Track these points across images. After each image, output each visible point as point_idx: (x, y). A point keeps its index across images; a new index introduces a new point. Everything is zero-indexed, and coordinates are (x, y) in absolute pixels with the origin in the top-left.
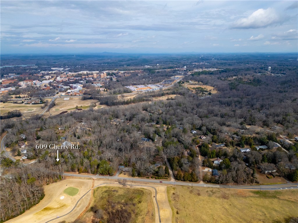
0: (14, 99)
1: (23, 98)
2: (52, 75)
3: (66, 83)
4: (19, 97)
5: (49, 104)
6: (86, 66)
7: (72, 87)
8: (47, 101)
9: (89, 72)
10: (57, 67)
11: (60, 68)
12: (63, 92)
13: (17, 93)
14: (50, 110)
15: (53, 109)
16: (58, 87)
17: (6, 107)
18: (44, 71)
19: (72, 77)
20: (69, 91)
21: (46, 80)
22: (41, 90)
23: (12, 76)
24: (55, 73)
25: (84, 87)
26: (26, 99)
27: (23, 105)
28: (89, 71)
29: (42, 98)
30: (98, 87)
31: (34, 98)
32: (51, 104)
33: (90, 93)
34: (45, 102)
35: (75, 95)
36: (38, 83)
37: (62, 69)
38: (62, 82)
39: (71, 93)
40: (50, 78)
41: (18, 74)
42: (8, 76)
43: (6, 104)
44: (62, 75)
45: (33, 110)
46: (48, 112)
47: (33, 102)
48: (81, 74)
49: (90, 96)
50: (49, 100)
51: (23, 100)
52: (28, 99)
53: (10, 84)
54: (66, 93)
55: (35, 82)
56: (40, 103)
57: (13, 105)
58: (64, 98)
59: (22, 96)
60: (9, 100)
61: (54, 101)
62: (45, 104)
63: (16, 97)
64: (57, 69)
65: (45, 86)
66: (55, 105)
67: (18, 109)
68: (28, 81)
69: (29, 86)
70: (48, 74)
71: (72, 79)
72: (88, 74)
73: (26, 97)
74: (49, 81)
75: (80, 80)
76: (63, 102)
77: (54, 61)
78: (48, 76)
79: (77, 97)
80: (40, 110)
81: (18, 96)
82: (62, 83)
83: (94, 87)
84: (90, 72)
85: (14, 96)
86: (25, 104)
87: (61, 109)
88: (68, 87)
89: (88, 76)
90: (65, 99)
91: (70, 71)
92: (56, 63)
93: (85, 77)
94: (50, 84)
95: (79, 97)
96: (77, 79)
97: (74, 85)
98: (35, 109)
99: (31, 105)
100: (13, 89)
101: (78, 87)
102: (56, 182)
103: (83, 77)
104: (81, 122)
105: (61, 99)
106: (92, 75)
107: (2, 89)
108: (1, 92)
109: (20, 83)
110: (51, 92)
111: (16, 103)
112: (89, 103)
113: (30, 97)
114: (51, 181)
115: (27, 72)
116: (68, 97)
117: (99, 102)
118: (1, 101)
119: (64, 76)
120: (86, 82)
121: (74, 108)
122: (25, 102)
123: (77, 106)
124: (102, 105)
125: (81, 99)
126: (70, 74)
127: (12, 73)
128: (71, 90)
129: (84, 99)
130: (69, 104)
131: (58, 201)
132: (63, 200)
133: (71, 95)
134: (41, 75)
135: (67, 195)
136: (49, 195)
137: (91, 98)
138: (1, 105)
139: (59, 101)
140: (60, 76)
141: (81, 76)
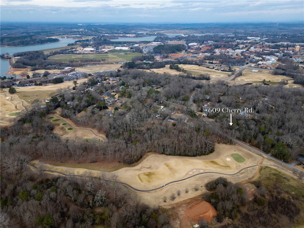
0: (207, 64)
1: (215, 64)
2: (247, 44)
3: (258, 54)
4: (212, 63)
5: (236, 73)
6: (288, 37)
7: (264, 59)
8: (235, 70)
9: (290, 43)
10: (253, 36)
11: (257, 38)
12: (253, 63)
13: (211, 58)
14: (236, 79)
15: (239, 79)
16: (249, 57)
17: (200, 70)
18: (239, 39)
19: (267, 48)
20: (260, 62)
21: (239, 49)
22: (232, 59)
23: (210, 42)
24: (250, 42)
25: (278, 60)
26: (217, 66)
27: (214, 70)
28: (291, 42)
29: (231, 66)
30: (298, 63)
31: (224, 66)
32: (238, 74)
33: (284, 68)
34: (232, 71)
35: (266, 68)
36: (231, 52)
37: (259, 38)
38: (256, 52)
39: (262, 66)
40: (243, 47)
41: (216, 41)
42: (208, 43)
43: (201, 67)
44: (257, 45)
45: (221, 76)
46: (233, 81)
47: (222, 69)
48: (279, 45)
49: (282, 72)
50: (237, 69)
51: (214, 65)
52: (218, 66)
53: (207, 50)
54: (256, 64)
55: (228, 50)
56: (228, 70)
57: (205, 69)
58: (252, 69)
59: (214, 62)
60: (204, 64)
61: (241, 71)
62: (233, 72)
63: (209, 63)
64: (253, 39)
65: (237, 55)
66: (241, 75)
67: (209, 73)
68: (223, 49)
69: (222, 54)
70: (243, 43)
71: (267, 50)
72: (288, 46)
73: (218, 63)
74: (242, 50)
75: (277, 52)
76: (250, 73)
77: (252, 30)
78: (242, 45)
79: (267, 70)
80: (226, 77)
81: (211, 61)
82: (254, 53)
83: (292, 62)
84: (292, 44)
85: (207, 61)
86: (215, 70)
87: (246, 80)
88: (261, 58)
89: (288, 48)
90: (253, 71)
91: (266, 41)
92: (254, 32)
93: (284, 50)
94: (242, 53)
95: (270, 70)
96: (272, 51)
97: (268, 57)
98: (222, 76)
99: (220, 71)
100: (208, 54)
101: (273, 60)
102: (226, 144)
103: (281, 49)
104: (265, 97)
105: (249, 70)
106: (293, 47)
107: (201, 54)
108: (199, 57)
109: (215, 50)
110: (241, 62)
111: (208, 67)
112: (279, 79)
113: (221, 64)
114: (222, 142)
115: (224, 40)
116: (257, 69)
117: (293, 81)
118: (197, 65)
119: (259, 46)
120: (283, 54)
121: (260, 82)
122: (216, 68)
123: (265, 80)
124: (296, 84)
125: (271, 73)
126: (266, 45)
127: (211, 40)
128: (263, 62)
129: (276, 74)
130: (256, 77)
131: (224, 161)
132: (228, 161)
133: (261, 68)
134: (236, 44)
135: (233, 159)
136: (218, 152)
137: (283, 74)
138: (196, 67)
139: (247, 72)
140: (254, 46)
141: (278, 48)
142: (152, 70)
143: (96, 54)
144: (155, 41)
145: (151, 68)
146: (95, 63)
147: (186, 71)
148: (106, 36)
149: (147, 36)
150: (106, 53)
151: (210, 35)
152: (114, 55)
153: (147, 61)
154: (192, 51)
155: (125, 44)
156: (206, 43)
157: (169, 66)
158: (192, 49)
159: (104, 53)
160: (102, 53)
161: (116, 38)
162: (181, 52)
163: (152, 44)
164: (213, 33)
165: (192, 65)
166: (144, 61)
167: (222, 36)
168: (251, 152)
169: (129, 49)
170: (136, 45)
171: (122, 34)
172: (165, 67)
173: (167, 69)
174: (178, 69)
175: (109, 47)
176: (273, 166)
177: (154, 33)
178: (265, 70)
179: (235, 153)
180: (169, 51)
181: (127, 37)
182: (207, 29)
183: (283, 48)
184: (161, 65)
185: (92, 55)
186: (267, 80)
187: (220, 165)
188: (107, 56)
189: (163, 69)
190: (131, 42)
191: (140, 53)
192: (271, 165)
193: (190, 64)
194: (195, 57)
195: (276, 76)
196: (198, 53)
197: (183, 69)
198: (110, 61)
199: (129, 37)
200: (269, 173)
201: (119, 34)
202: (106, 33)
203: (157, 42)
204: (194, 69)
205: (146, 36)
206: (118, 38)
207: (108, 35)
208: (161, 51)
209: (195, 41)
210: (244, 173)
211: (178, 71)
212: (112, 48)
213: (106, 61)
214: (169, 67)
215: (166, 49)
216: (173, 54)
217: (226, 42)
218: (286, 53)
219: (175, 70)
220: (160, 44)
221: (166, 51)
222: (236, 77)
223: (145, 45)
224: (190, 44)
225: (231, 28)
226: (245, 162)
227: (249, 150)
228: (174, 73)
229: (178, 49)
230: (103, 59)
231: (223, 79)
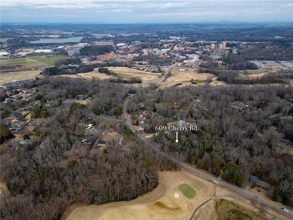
0: (137, 65)
1: (144, 65)
2: (170, 44)
3: (182, 53)
4: (142, 64)
5: (166, 74)
6: (202, 36)
7: (188, 57)
8: (164, 70)
9: (206, 42)
10: (174, 36)
11: (178, 37)
12: (179, 62)
13: (139, 59)
14: (166, 80)
15: (169, 79)
16: (175, 56)
17: (131, 73)
18: (163, 39)
19: (188, 47)
20: (185, 61)
21: (164, 48)
22: (160, 58)
23: (138, 43)
24: (173, 42)
25: (200, 58)
26: (146, 67)
27: (144, 71)
28: (207, 40)
29: (160, 66)
30: (216, 59)
31: (153, 66)
32: (167, 74)
33: (207, 66)
34: (162, 72)
35: (191, 67)
36: (157, 51)
37: (179, 38)
38: (179, 51)
39: (187, 64)
41: (142, 41)
42: (135, 43)
43: (131, 69)
44: (179, 44)
45: (152, 78)
46: (164, 82)
47: (152, 70)
48: (198, 44)
49: (206, 69)
50: (166, 69)
51: (144, 66)
52: (148, 67)
53: (135, 50)
54: (182, 63)
55: (155, 50)
56: (158, 71)
57: (136, 71)
58: (180, 69)
59: (143, 63)
60: (133, 65)
61: (170, 71)
62: (162, 73)
63: (139, 64)
64: (174, 38)
65: (163, 54)
66: (171, 75)
67: (139, 75)
68: (150, 49)
69: (150, 54)
70: (167, 43)
71: (188, 49)
72: (205, 45)
73: (147, 64)
74: (167, 50)
75: (197, 51)
76: (179, 73)
77: (172, 30)
78: (167, 45)
79: (193, 68)
80: (157, 79)
81: (141, 62)
82: (178, 52)
83: (211, 59)
84: (208, 42)
85: (137, 62)
86: (146, 71)
87: (176, 81)
88: (185, 57)
89: (205, 46)
90: (181, 70)
91: (187, 40)
93: (202, 48)
94: (168, 52)
95: (195, 69)
96: (193, 49)
97: (191, 56)
99: (150, 73)
100: (137, 55)
101: (195, 58)
102: (171, 171)
103: (200, 47)
104: (197, 98)
105: (177, 70)
106: (209, 45)
107: (129, 55)
108: (128, 58)
109: (143, 50)
110: (168, 62)
111: (138, 69)
112: (204, 76)
113: (150, 64)
114: (165, 168)
115: (150, 40)
116: (184, 68)
117: (216, 78)
118: (127, 66)
119: (181, 45)
120: (203, 52)
121: (189, 81)
122: (146, 70)
123: (192, 79)
124: (220, 81)
125: (197, 71)
126: (186, 44)
127: (138, 40)
128: (188, 61)
129: (200, 72)
130: (184, 76)
131: (172, 199)
132: (177, 199)
133: (187, 66)
134: (161, 43)
135: (182, 195)
136: (163, 185)
137: (207, 72)
138: (127, 70)
139: (175, 71)
140: (177, 45)
141: (197, 46)
142: (79, 74)
143: (10, 59)
144: (81, 42)
145: (78, 73)
146: (8, 70)
147: (116, 74)
148: (24, 37)
149: (73, 37)
150: (24, 57)
151: (136, 35)
152: (32, 59)
153: (72, 64)
154: (121, 52)
155: (48, 46)
156: (133, 43)
157: (98, 69)
158: (121, 50)
159: (20, 58)
160: (18, 58)
161: (37, 40)
162: (110, 54)
163: (78, 45)
164: (139, 33)
165: (122, 67)
166: (69, 65)
167: (148, 35)
168: (200, 177)
169: (53, 52)
170: (60, 47)
171: (44, 35)
172: (93, 70)
173: (96, 73)
174: (108, 72)
175: (27, 50)
176: (228, 196)
177: (81, 34)
178: (191, 68)
179: (182, 182)
180: (97, 53)
181: (50, 38)
182: (133, 29)
183: (201, 46)
184: (89, 69)
185: (5, 61)
186: (195, 79)
187: (168, 208)
188: (25, 60)
189: (91, 73)
190: (55, 44)
191: (65, 56)
192: (226, 196)
193: (120, 66)
194: (125, 58)
195: (201, 73)
196: (127, 54)
197: (113, 73)
198: (28, 66)
199: (53, 38)
200: (227, 211)
201: (40, 35)
202: (26, 35)
203: (84, 42)
204: (124, 72)
205: (71, 37)
206: (39, 40)
207: (27, 36)
208: (88, 53)
209: (122, 41)
210: (198, 216)
211: (108, 74)
212: (31, 51)
213: (23, 67)
214: (98, 71)
215: (94, 50)
216: (102, 56)
217: (151, 42)
218: (204, 51)
219: (105, 74)
220: (87, 45)
221: (93, 52)
222: (167, 77)
223: (70, 46)
224: (118, 45)
225: (154, 28)
226: (196, 196)
227: (198, 176)
228: (103, 77)
229: (106, 50)
230: (19, 64)
231: (154, 82)
